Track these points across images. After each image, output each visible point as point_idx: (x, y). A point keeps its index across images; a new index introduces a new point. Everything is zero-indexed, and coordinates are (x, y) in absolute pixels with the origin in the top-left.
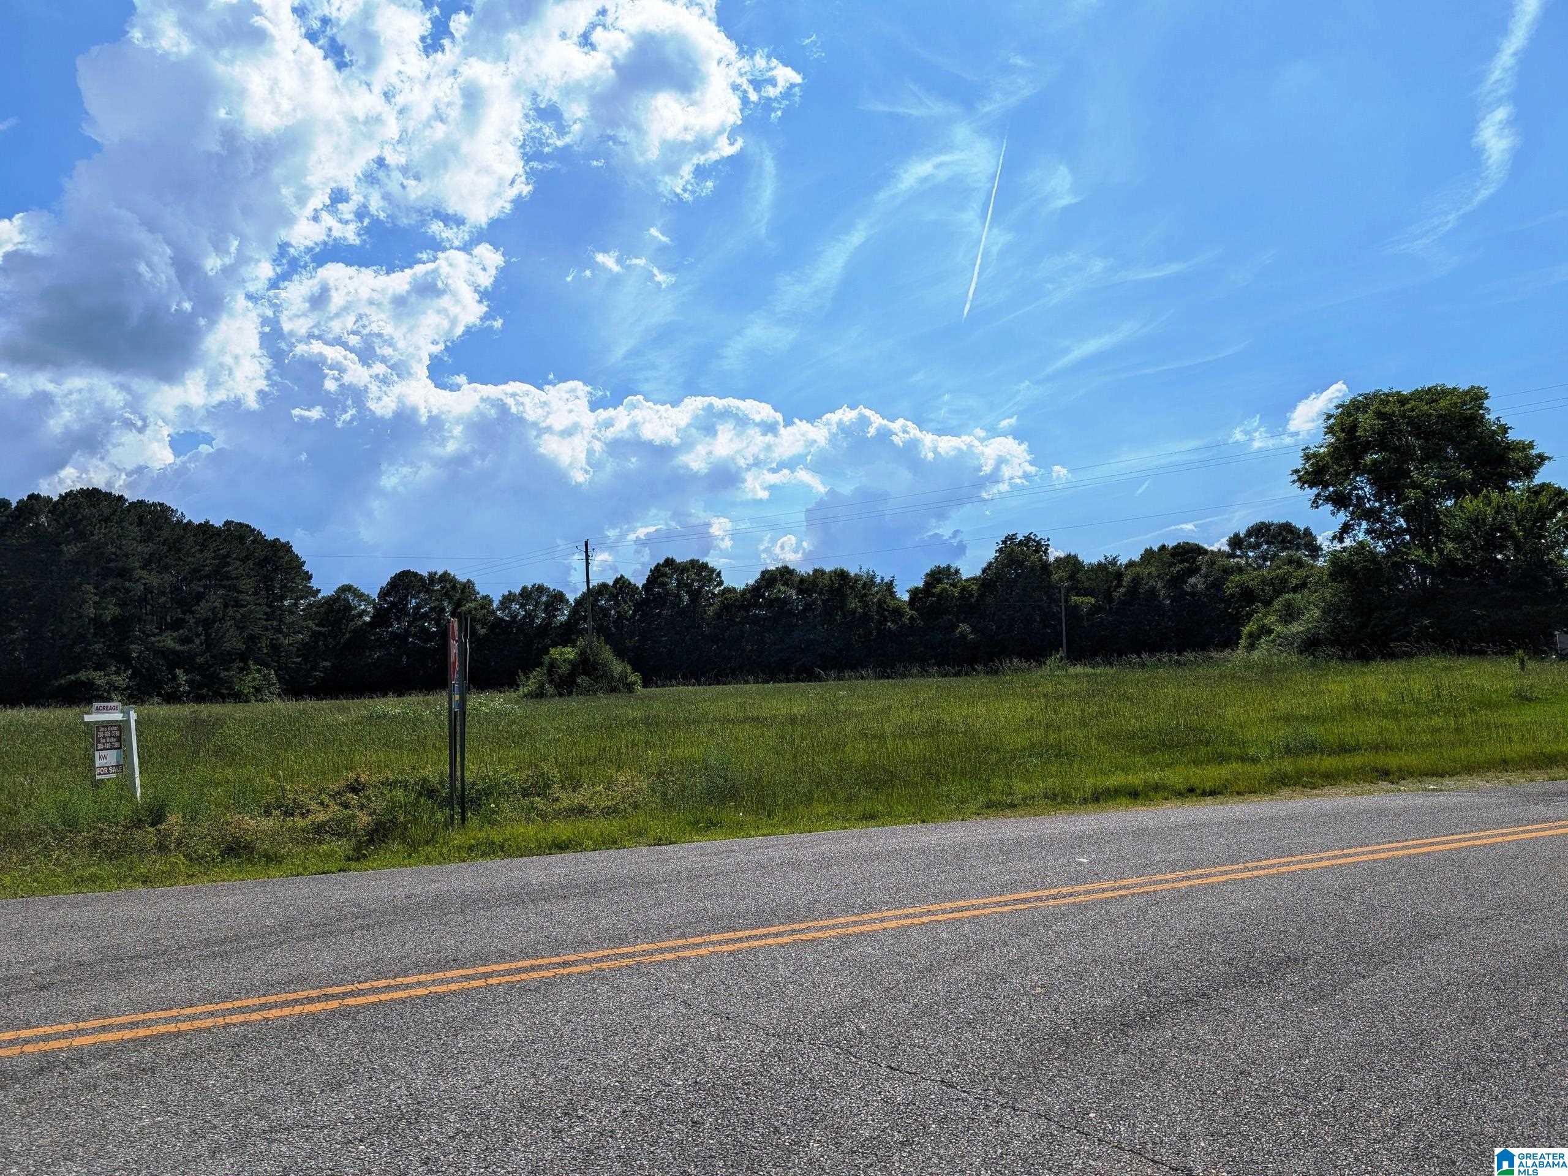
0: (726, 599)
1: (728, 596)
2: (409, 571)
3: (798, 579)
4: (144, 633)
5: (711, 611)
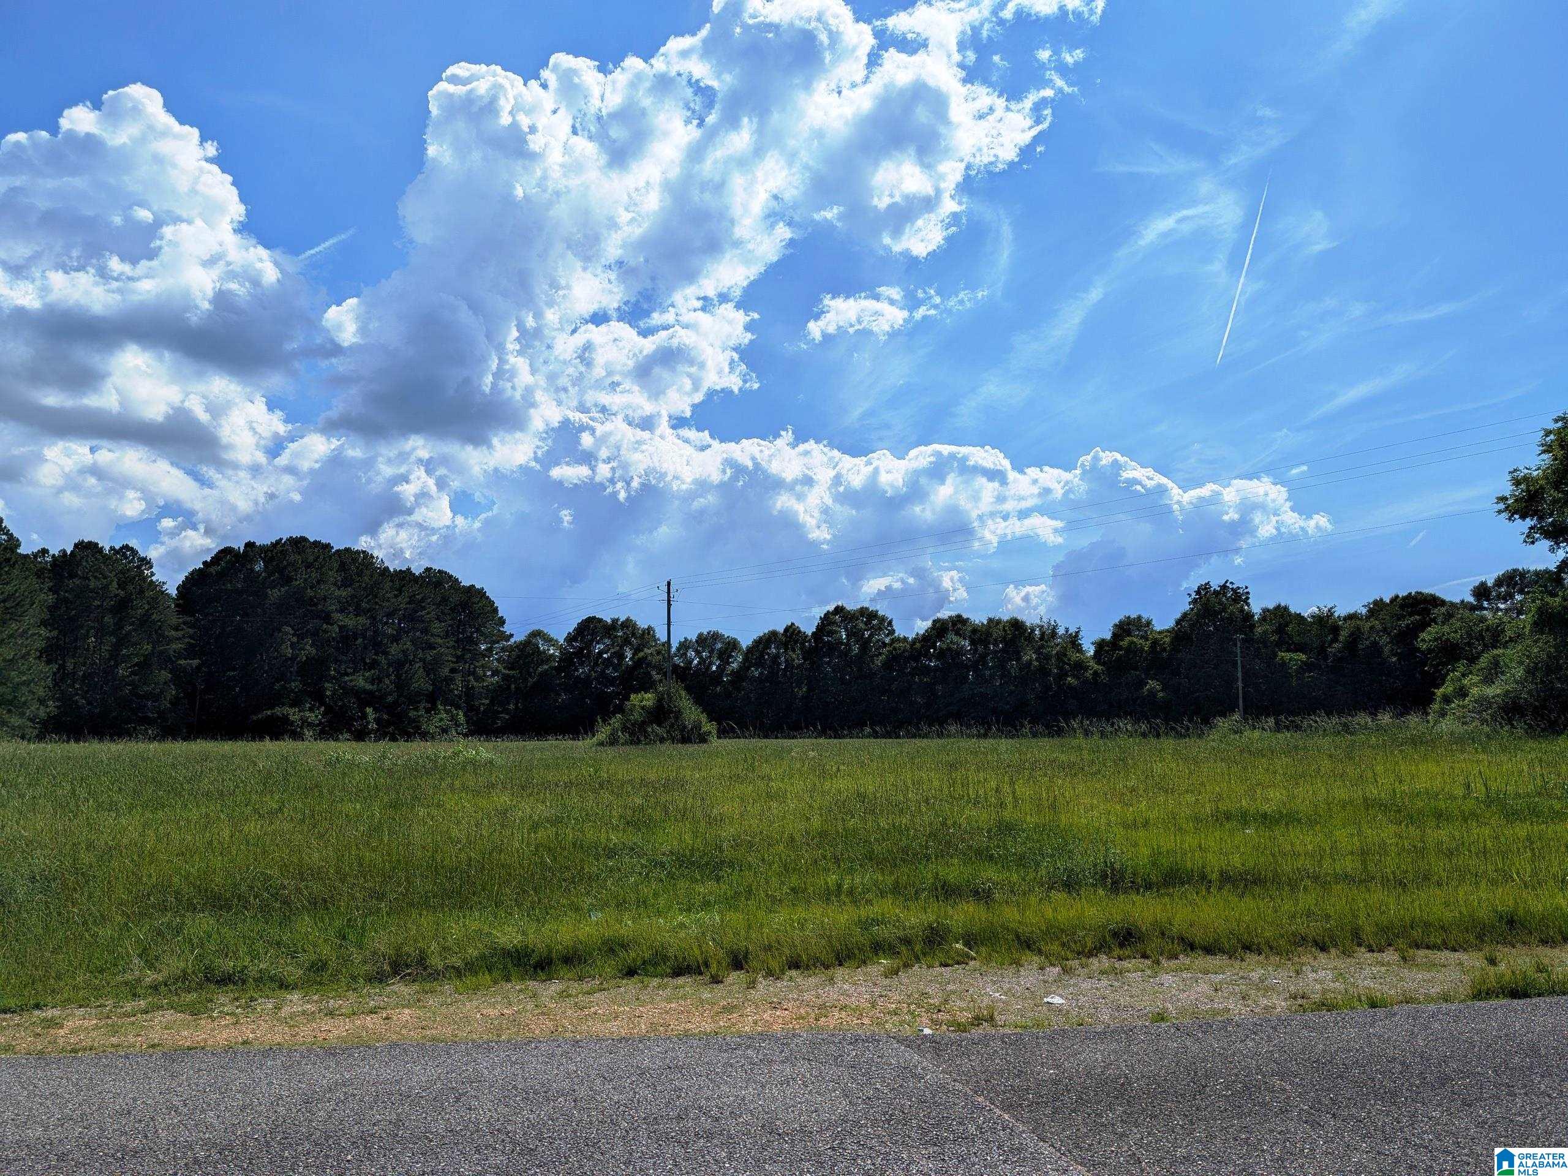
2: (594, 618)
4: (339, 672)
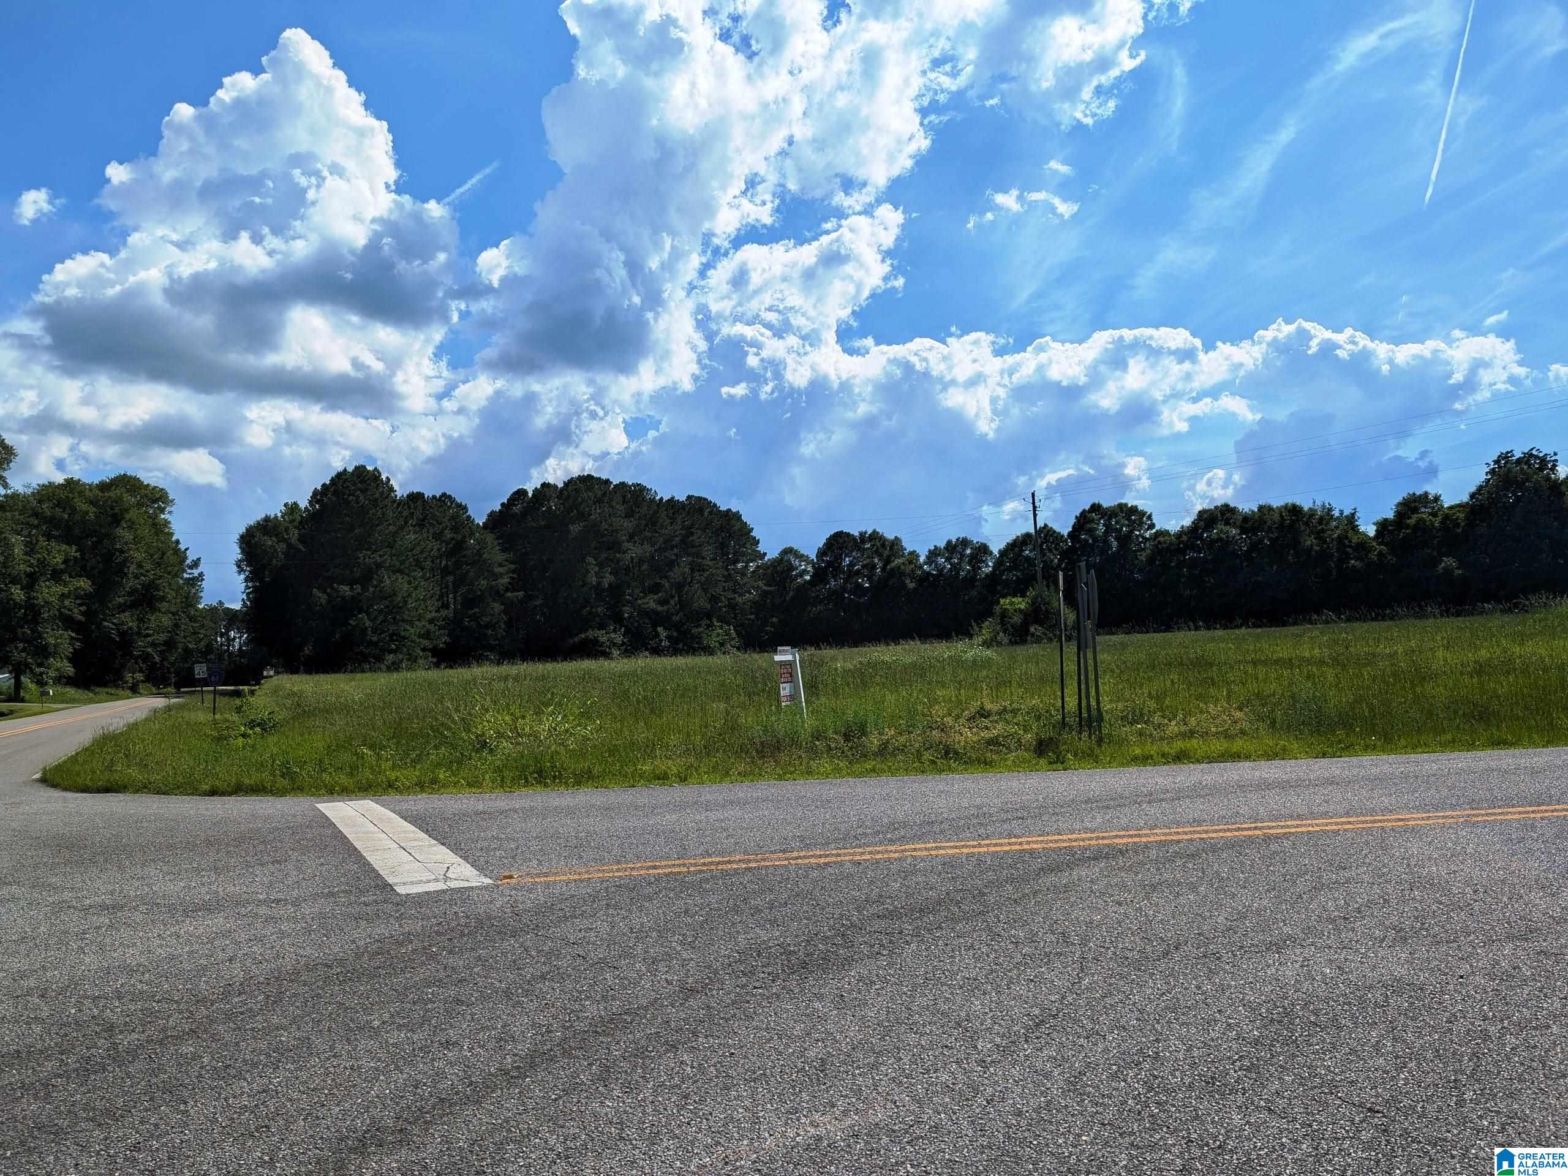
0: (1159, 542)
1: (1161, 539)
2: (842, 532)
3: (1240, 518)
4: (633, 597)
5: (1143, 557)
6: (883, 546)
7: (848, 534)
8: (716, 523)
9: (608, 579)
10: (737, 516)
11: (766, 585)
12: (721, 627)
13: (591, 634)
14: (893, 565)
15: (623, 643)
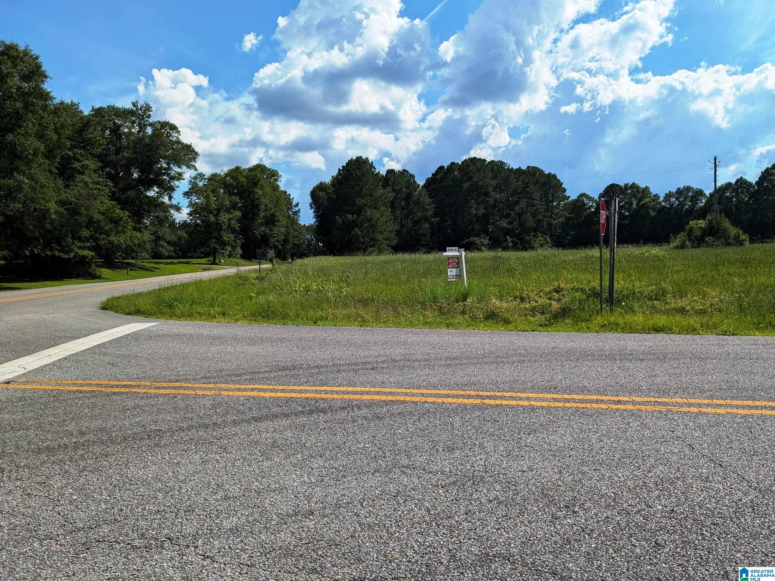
2: (614, 184)
4: (495, 220)
6: (638, 191)
7: (618, 185)
8: (542, 180)
9: (482, 211)
10: (554, 176)
11: (568, 214)
12: (542, 236)
13: (471, 239)
14: (643, 202)
15: (488, 244)
